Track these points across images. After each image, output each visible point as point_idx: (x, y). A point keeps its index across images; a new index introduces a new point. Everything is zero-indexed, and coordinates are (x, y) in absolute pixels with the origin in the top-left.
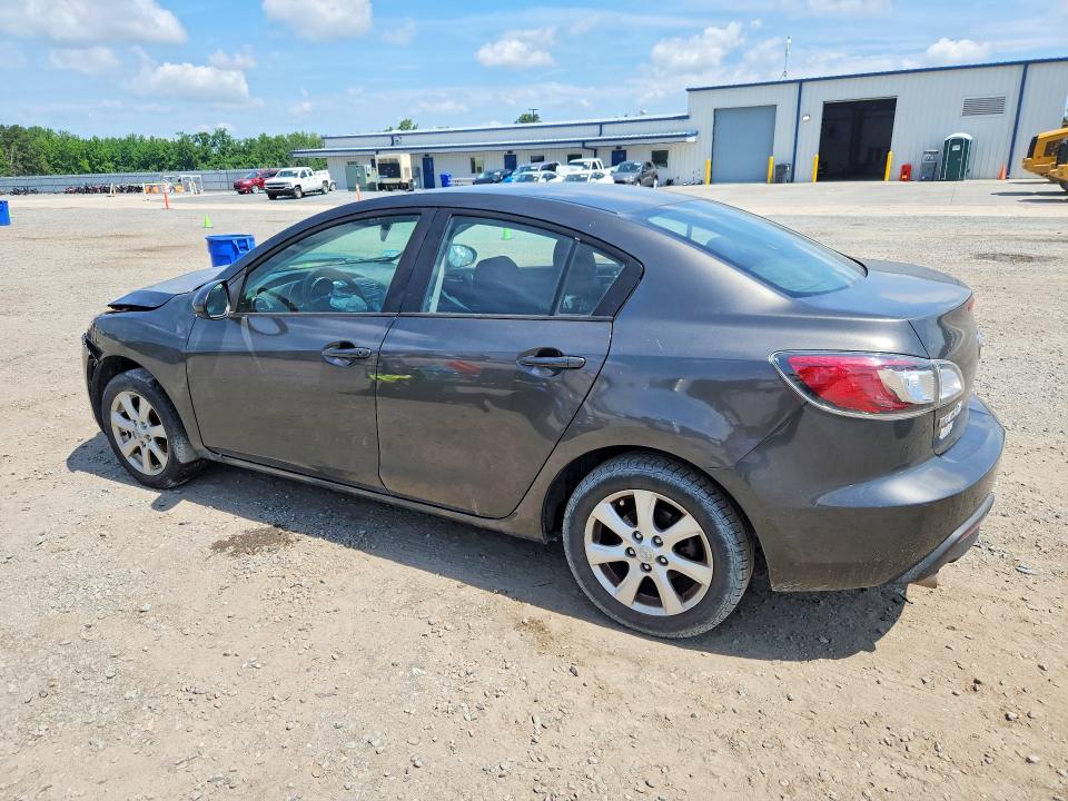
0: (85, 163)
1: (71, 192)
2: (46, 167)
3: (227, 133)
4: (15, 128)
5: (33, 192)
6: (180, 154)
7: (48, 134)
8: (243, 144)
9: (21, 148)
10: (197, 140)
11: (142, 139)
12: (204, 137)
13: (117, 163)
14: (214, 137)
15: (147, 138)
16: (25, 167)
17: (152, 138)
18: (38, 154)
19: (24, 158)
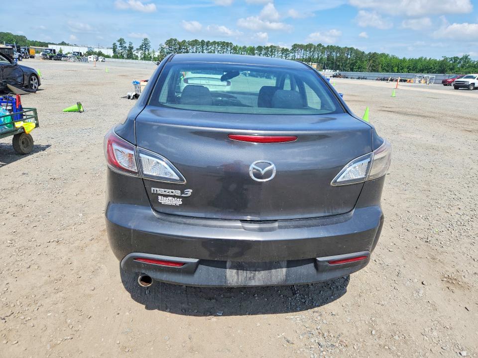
0: (396, 69)
1: (378, 80)
2: (380, 69)
3: (469, 57)
4: (375, 53)
5: (365, 79)
6: (440, 67)
7: (387, 56)
8: (475, 63)
9: (374, 61)
10: (451, 60)
11: (425, 59)
12: (456, 59)
13: (410, 69)
14: (461, 59)
15: (428, 59)
16: (373, 69)
17: (430, 59)
18: (379, 64)
19: (373, 66)
